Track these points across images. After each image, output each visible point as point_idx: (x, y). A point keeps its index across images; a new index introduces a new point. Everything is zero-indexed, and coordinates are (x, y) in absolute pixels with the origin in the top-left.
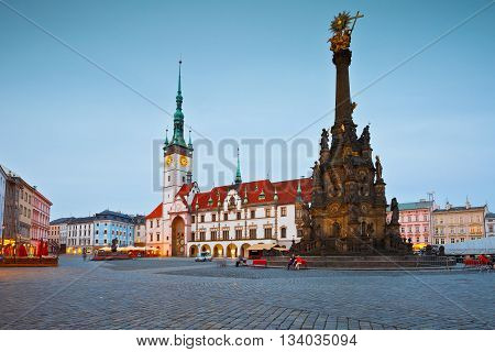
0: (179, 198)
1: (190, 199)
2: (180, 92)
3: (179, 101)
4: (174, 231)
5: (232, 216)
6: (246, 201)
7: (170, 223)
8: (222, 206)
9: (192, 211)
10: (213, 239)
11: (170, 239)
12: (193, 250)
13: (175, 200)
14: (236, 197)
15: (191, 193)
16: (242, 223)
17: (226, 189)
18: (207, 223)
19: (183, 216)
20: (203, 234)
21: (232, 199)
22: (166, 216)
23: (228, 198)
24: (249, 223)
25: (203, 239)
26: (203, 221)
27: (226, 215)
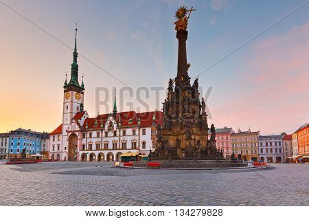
0: (74, 121)
1: (82, 122)
2: (76, 50)
3: (75, 55)
4: (70, 143)
5: (110, 134)
6: (120, 124)
7: (67, 138)
8: (104, 127)
9: (83, 130)
10: (98, 149)
11: (67, 149)
12: (84, 156)
13: (71, 123)
14: (113, 121)
15: (83, 118)
16: (117, 139)
17: (107, 116)
18: (94, 138)
19: (77, 133)
20: (90, 146)
21: (111, 123)
22: (65, 133)
23: (108, 122)
24: (122, 139)
25: (90, 149)
26: (91, 137)
27: (106, 133)
